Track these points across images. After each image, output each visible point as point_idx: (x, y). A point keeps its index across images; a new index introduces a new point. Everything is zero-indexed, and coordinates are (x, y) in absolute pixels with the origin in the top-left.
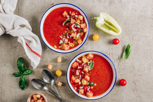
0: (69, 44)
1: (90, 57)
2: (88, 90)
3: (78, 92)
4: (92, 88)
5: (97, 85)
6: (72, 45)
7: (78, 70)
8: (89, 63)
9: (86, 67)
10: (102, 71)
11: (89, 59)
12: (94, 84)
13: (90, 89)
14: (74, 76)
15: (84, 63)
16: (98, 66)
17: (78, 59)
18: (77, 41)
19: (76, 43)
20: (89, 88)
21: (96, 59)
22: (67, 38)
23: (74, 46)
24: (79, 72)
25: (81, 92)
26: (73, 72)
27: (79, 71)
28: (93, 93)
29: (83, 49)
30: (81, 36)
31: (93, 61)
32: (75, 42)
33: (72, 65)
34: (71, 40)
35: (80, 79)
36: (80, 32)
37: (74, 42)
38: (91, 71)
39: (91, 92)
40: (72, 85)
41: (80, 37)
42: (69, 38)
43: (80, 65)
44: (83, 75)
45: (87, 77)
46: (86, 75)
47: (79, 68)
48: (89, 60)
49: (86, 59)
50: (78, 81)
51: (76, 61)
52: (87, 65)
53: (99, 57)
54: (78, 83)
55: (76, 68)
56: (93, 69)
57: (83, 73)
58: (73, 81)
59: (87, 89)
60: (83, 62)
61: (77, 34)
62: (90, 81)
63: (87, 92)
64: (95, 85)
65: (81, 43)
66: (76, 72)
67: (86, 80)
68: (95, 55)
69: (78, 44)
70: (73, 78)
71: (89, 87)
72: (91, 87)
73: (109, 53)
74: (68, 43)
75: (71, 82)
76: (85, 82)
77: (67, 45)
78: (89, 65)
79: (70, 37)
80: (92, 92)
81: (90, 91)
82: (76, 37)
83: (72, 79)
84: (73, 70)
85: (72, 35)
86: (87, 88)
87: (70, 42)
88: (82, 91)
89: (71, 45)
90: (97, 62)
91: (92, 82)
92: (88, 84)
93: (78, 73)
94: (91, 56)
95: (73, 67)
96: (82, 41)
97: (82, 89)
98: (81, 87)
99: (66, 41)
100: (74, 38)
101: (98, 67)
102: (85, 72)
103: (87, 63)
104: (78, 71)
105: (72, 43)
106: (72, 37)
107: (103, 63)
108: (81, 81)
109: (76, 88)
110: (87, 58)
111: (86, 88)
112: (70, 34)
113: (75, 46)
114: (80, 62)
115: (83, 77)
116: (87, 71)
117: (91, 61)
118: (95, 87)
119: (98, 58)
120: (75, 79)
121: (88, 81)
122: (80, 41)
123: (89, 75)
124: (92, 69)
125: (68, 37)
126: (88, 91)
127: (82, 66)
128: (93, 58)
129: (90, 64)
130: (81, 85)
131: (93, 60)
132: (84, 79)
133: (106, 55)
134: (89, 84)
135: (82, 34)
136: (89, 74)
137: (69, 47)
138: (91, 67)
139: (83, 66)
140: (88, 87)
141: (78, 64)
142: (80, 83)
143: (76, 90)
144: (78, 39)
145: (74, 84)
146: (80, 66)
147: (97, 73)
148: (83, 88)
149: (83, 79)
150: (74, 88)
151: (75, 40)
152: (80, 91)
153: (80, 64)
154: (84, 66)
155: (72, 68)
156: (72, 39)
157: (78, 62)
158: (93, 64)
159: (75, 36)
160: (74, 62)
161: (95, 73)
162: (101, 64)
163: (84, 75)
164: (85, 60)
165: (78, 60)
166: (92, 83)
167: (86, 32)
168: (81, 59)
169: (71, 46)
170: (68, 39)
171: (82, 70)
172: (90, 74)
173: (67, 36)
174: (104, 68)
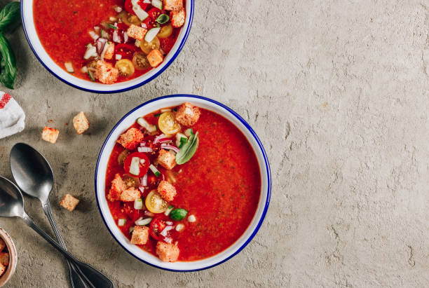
0: (117, 63)
1: (185, 117)
2: (164, 233)
3: (128, 235)
4: (180, 227)
5: (199, 222)
6: (129, 67)
7: (137, 158)
8: (180, 136)
9: (167, 150)
10: (221, 175)
11: (183, 122)
12: (188, 215)
13: (173, 233)
14: (122, 177)
15: (162, 136)
16: (212, 154)
17: (146, 118)
18: (145, 56)
19: (143, 61)
20: (169, 228)
21: (206, 126)
22: (113, 42)
23: (133, 71)
24: (140, 163)
25: (137, 239)
26: (119, 160)
27: (143, 161)
28: (179, 246)
29: (165, 87)
30: (161, 40)
31: (194, 133)
32: (140, 57)
33: (119, 138)
34: (126, 50)
35: (142, 189)
36: (162, 26)
37: (135, 59)
38: (185, 166)
39: (173, 243)
40: (110, 207)
41: (158, 43)
42: (119, 42)
43: (147, 142)
44: (153, 179)
45: (169, 188)
46: (166, 180)
47: (143, 149)
48: (184, 129)
49: (170, 123)
50: (131, 195)
51: (137, 125)
52: (174, 144)
53: (218, 122)
54: (132, 203)
55: (133, 151)
56: (192, 159)
57: (154, 169)
58: (115, 194)
59: (160, 230)
60: (160, 133)
61: (148, 29)
62: (175, 204)
63: (159, 243)
64: (193, 219)
65: (157, 63)
66: (129, 162)
67: (163, 199)
68: (205, 114)
69: (148, 68)
70: (118, 183)
71: (169, 223)
72: (175, 224)
73: (254, 113)
74: (114, 57)
75: (109, 196)
76: (156, 205)
77: (110, 66)
78: (178, 143)
79: (122, 38)
80: (177, 243)
81: (169, 240)
82: (144, 41)
83: (112, 188)
84: (122, 156)
85: (129, 30)
86: (162, 226)
87: (122, 58)
88: (142, 235)
89: (125, 66)
90: (210, 139)
91: (183, 207)
92: (167, 214)
93: (135, 168)
94: (191, 114)
95: (123, 145)
96: (164, 56)
97: (142, 227)
98: (141, 218)
99: (110, 49)
100: (138, 44)
101: (211, 156)
102: (162, 168)
103: (173, 138)
104: (136, 161)
105: (127, 61)
106: (132, 40)
107: (229, 147)
108: (143, 197)
109: (122, 222)
110: (175, 120)
111: (159, 225)
112: (124, 28)
113: (138, 73)
114: (151, 129)
115: (153, 187)
116: (170, 166)
117: (189, 132)
118: (189, 226)
119: (215, 123)
120: (123, 189)
121: (171, 204)
122: (155, 58)
123: (174, 180)
124: (188, 159)
125: (117, 39)
126: (162, 239)
127: (154, 146)
128: (196, 124)
129: (182, 141)
130: (143, 213)
131: (195, 127)
132: (157, 193)
133: (246, 119)
134: (170, 214)
135: (167, 32)
136: (176, 176)
137: (115, 71)
138: (187, 153)
139: (159, 145)
140: (166, 225)
141: (143, 137)
142: (138, 205)
143: (121, 228)
144: (151, 50)
145: (118, 206)
146: (147, 145)
147: (203, 176)
148: (147, 225)
149: (151, 193)
150: (117, 222)
151: (139, 49)
152: (136, 232)
153: (148, 138)
154: (163, 145)
155: (118, 147)
156: (129, 47)
157: (144, 130)
158: (193, 143)
159: (141, 38)
160: (129, 129)
161: (198, 177)
162: (225, 146)
163: (159, 179)
164: (168, 126)
165: (143, 123)
166: (183, 213)
167: (182, 26)
168: (153, 119)
169: (124, 70)
170: (116, 44)
171: (152, 158)
172: (180, 180)
173: (112, 35)
174: (231, 164)
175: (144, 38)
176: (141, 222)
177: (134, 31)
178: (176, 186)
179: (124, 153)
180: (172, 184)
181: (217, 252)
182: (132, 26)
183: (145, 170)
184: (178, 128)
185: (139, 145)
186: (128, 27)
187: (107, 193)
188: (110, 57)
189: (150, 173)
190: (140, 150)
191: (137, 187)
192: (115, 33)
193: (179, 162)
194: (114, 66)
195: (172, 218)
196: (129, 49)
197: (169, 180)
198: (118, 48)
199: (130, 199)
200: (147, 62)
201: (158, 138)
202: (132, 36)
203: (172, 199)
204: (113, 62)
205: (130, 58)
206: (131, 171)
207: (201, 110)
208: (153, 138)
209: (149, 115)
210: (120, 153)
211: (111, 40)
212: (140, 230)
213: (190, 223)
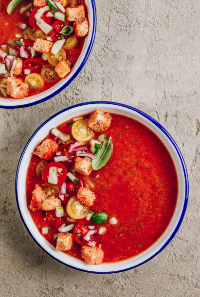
0: (27, 78)
1: (98, 124)
2: (87, 238)
3: (53, 242)
4: (102, 231)
5: (120, 223)
6: (38, 81)
7: (54, 168)
8: (94, 142)
9: (83, 157)
11: (95, 128)
12: (109, 218)
13: (96, 237)
14: (40, 186)
15: (77, 144)
16: (127, 156)
17: (59, 128)
18: (53, 68)
19: (51, 73)
20: (92, 232)
21: (119, 130)
22: (21, 58)
23: (43, 84)
24: (58, 172)
25: (62, 246)
26: (37, 171)
27: (60, 170)
28: (103, 248)
29: (75, 97)
30: (67, 51)
31: (108, 138)
32: (48, 70)
33: (35, 150)
34: (33, 65)
35: (62, 197)
36: (66, 38)
37: (43, 72)
38: (101, 171)
39: (97, 246)
40: (33, 217)
41: (64, 54)
42: (26, 57)
43: (62, 151)
44: (71, 186)
45: (88, 194)
46: (84, 186)
47: (59, 158)
48: (97, 135)
49: (84, 131)
50: (52, 204)
51: (51, 136)
52: (89, 151)
53: (129, 125)
54: (53, 212)
55: (50, 161)
56: (107, 164)
57: (72, 177)
58: (36, 204)
59: (83, 235)
60: (74, 141)
61: (54, 42)
62: (95, 208)
63: (83, 247)
64: (114, 221)
65: (65, 74)
66: (47, 173)
67: (83, 205)
68: (117, 119)
69: (57, 79)
70: (38, 193)
71: (91, 227)
72: (97, 228)
73: (164, 113)
74: (23, 72)
75: (31, 207)
76: (77, 211)
77: (19, 81)
78: (93, 150)
79: (29, 53)
80: (100, 246)
81: (93, 244)
82: (50, 53)
83: (33, 198)
84: (39, 167)
85: (35, 45)
86: (85, 231)
87: (31, 72)
88: (66, 241)
89: (35, 80)
90: (123, 143)
91: (104, 211)
92: (88, 219)
93: (53, 177)
94: (102, 120)
95: (40, 156)
96: (71, 67)
97: (65, 234)
98: (64, 225)
99: (18, 64)
100: (45, 57)
101: (126, 159)
102: (79, 174)
103: (88, 145)
104: (54, 170)
105: (35, 75)
106: (39, 54)
107: (143, 148)
108: (64, 204)
109: (45, 230)
110: (88, 127)
111: (82, 231)
112: (29, 43)
113: (47, 86)
114: (65, 138)
115: (72, 194)
116: (87, 172)
117: (102, 137)
118: (111, 228)
119: (127, 127)
120: (43, 198)
121: (91, 209)
122: (63, 69)
123: (92, 186)
124: (104, 164)
125: (24, 54)
126: (86, 243)
127: (70, 154)
128: (109, 129)
129: (97, 147)
130: (65, 220)
131: (108, 132)
132: (77, 199)
133: (157, 119)
134: (92, 219)
135: (72, 43)
136: (93, 182)
137: (25, 86)
138: (102, 158)
139: (74, 153)
140: (89, 230)
141: (57, 147)
142: (60, 213)
143: (45, 236)
144: (58, 62)
145: (41, 215)
146: (63, 154)
148: (70, 232)
149: (72, 200)
150: (40, 230)
151: (46, 62)
152: (59, 240)
153: (63, 148)
154: (79, 153)
155: (35, 158)
156: (36, 61)
157: (58, 140)
158: (107, 147)
159: (47, 51)
160: (44, 140)
161: (115, 180)
162: (138, 149)
163: (77, 185)
164: (81, 134)
165: (57, 133)
166: (104, 216)
167: (86, 35)
168: (66, 128)
169: (34, 83)
170: (23, 59)
171: (69, 166)
172: (98, 184)
173: (19, 52)
174: (147, 165)
175: (50, 51)
176: (64, 229)
177: (40, 45)
178: (95, 191)
179: (41, 163)
180: (91, 189)
181: (141, 250)
182: (38, 40)
183: (63, 179)
184: (92, 135)
185: (54, 155)
186: (34, 42)
187: (28, 203)
188: (19, 72)
189: (68, 181)
190: (57, 159)
191: (57, 196)
192: (22, 49)
193: (95, 168)
194: (23, 81)
195: (94, 222)
196: (36, 63)
197: (87, 186)
198: (26, 63)
199: (51, 208)
200: (56, 74)
201: (73, 146)
202: (38, 49)
203: (91, 204)
204: (22, 77)
205: (39, 72)
206: (50, 181)
207: (112, 115)
208: (68, 147)
209: (62, 125)
210: (37, 164)
211: (18, 56)
212: (64, 237)
213: (112, 226)
